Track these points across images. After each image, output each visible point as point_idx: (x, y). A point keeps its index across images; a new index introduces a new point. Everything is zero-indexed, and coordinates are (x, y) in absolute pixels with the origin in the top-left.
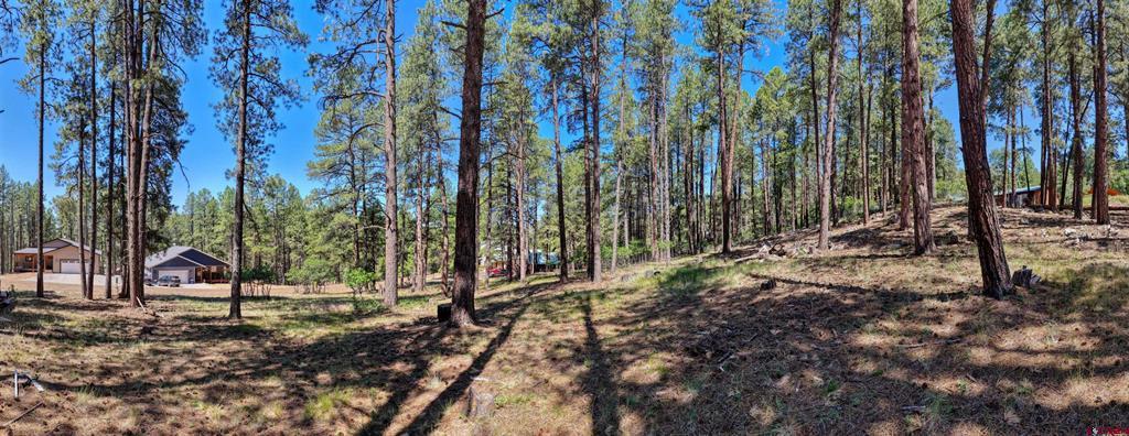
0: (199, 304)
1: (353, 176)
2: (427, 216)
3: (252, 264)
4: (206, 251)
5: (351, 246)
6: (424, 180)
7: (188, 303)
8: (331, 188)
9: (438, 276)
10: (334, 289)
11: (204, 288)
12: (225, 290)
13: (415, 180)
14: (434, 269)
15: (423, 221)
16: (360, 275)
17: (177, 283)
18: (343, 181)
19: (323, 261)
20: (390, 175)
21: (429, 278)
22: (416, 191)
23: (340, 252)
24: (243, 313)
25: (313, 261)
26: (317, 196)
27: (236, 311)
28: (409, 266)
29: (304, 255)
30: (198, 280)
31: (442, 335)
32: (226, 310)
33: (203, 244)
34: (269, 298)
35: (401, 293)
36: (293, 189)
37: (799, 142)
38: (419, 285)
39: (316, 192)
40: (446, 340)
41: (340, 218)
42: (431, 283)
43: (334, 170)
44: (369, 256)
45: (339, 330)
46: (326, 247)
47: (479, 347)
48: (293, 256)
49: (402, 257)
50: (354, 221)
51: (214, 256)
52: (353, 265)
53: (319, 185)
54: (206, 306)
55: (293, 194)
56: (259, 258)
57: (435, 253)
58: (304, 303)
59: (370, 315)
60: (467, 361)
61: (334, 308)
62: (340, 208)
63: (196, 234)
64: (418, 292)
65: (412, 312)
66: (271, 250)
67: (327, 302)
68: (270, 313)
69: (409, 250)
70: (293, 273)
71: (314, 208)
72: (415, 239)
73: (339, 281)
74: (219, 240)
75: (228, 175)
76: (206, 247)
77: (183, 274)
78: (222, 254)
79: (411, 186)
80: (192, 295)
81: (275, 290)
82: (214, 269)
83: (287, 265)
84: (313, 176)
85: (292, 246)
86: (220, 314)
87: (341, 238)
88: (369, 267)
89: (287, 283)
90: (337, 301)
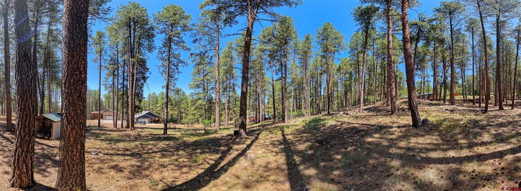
0: (153, 130)
1: (204, 88)
2: (229, 102)
3: (169, 117)
4: (154, 113)
5: (203, 112)
6: (228, 90)
7: (149, 130)
8: (196, 92)
9: (233, 122)
10: (197, 126)
11: (153, 125)
12: (162, 125)
13: (225, 89)
14: (231, 119)
15: (227, 103)
16: (207, 121)
17: (145, 123)
18: (200, 90)
19: (194, 116)
20: (217, 87)
21: (230, 122)
22: (225, 93)
23: (199, 114)
24: (168, 133)
25: (190, 117)
26: (192, 95)
27: (165, 132)
28: (223, 118)
29: (187, 115)
30: (151, 122)
31: (235, 139)
32: (162, 132)
33: (153, 110)
34: (176, 128)
35: (221, 127)
36: (184, 92)
37: (353, 78)
38: (227, 124)
39: (192, 93)
40: (237, 140)
41: (200, 102)
42: (230, 124)
43: (198, 86)
44: (209, 115)
45: (202, 138)
46: (194, 112)
47: (248, 142)
48: (183, 115)
49: (221, 115)
50: (204, 103)
51: (157, 114)
52: (204, 118)
53: (193, 91)
54: (155, 131)
55: (184, 94)
56: (172, 115)
57: (231, 114)
58: (188, 130)
59: (211, 134)
60: (245, 146)
61: (198, 132)
62: (200, 99)
63: (151, 107)
64: (226, 127)
65: (226, 133)
66: (176, 113)
67: (196, 130)
68: (177, 133)
69: (223, 113)
70: (183, 120)
71: (190, 99)
72: (225, 109)
73: (199, 123)
74: (159, 109)
75: (163, 87)
76: (154, 112)
77: (147, 120)
78: (160, 114)
79: (224, 91)
80: (150, 127)
81: (178, 126)
82: (157, 119)
83: (181, 118)
84: (191, 88)
85: (183, 111)
86: (160, 133)
87: (200, 109)
88: (209, 118)
89: (181, 124)
90: (199, 130)
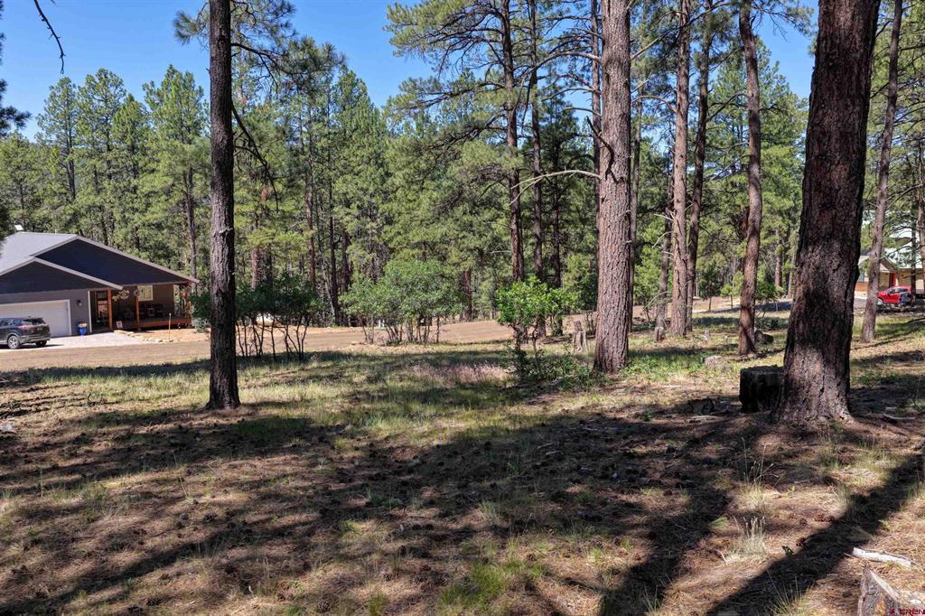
1: (508, 45)
2: (700, 147)
3: (249, 275)
4: (116, 243)
5: (500, 226)
8: (449, 77)
9: (726, 304)
10: (457, 334)
14: (712, 288)
15: (688, 160)
17: (40, 336)
18: (480, 61)
19: (433, 262)
21: (699, 309)
23: (473, 242)
25: (405, 266)
26: (414, 98)
27: (224, 394)
28: (647, 274)
29: (385, 252)
30: (101, 325)
32: (195, 391)
34: (302, 358)
36: (351, 81)
38: (677, 324)
39: (413, 86)
41: (476, 152)
42: (707, 322)
43: (459, 31)
44: (547, 250)
46: (438, 231)
48: (356, 253)
49: (634, 254)
50: (510, 163)
51: (141, 257)
52: (508, 271)
55: (353, 94)
56: (267, 259)
57: (716, 244)
58: (397, 363)
61: (467, 374)
62: (474, 129)
64: (672, 341)
66: (300, 238)
67: (455, 360)
70: (354, 298)
71: (404, 129)
72: (665, 204)
73: (471, 314)
79: (660, 66)
81: (318, 338)
82: (145, 293)
83: (342, 277)
84: (406, 44)
85: (351, 227)
86: (183, 402)
87: (477, 205)
88: (550, 273)
89: (342, 320)
90: (474, 359)
